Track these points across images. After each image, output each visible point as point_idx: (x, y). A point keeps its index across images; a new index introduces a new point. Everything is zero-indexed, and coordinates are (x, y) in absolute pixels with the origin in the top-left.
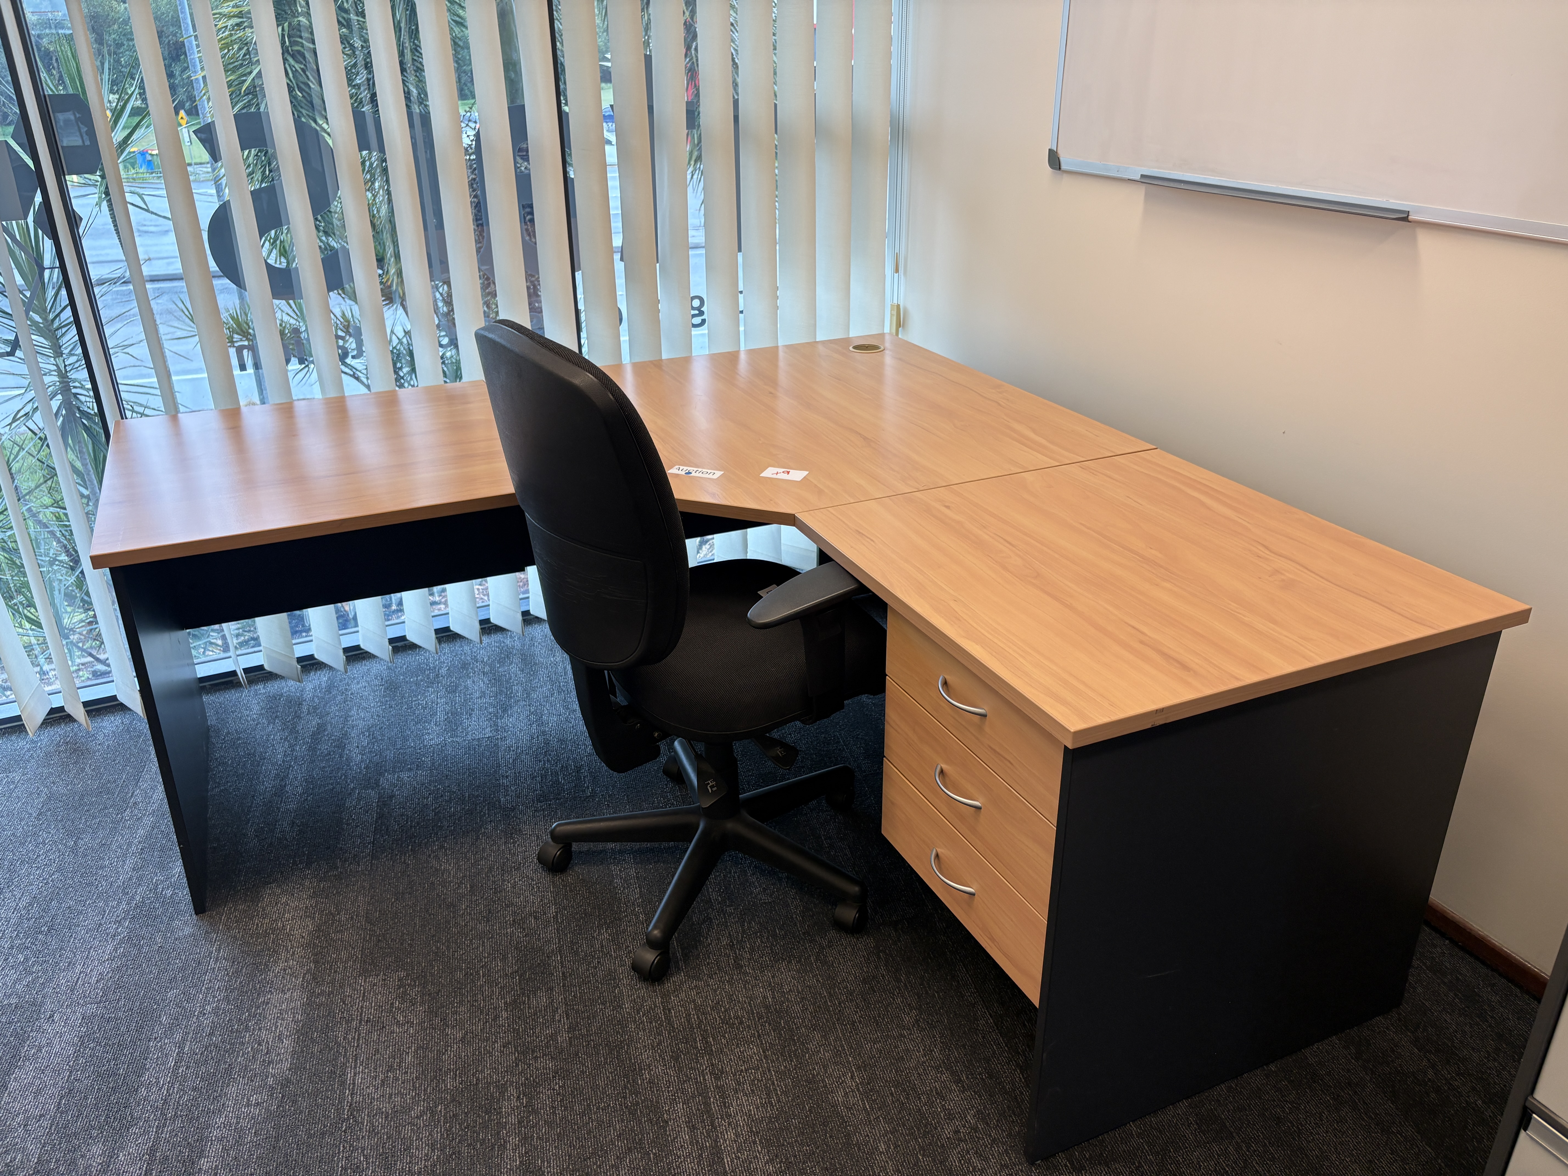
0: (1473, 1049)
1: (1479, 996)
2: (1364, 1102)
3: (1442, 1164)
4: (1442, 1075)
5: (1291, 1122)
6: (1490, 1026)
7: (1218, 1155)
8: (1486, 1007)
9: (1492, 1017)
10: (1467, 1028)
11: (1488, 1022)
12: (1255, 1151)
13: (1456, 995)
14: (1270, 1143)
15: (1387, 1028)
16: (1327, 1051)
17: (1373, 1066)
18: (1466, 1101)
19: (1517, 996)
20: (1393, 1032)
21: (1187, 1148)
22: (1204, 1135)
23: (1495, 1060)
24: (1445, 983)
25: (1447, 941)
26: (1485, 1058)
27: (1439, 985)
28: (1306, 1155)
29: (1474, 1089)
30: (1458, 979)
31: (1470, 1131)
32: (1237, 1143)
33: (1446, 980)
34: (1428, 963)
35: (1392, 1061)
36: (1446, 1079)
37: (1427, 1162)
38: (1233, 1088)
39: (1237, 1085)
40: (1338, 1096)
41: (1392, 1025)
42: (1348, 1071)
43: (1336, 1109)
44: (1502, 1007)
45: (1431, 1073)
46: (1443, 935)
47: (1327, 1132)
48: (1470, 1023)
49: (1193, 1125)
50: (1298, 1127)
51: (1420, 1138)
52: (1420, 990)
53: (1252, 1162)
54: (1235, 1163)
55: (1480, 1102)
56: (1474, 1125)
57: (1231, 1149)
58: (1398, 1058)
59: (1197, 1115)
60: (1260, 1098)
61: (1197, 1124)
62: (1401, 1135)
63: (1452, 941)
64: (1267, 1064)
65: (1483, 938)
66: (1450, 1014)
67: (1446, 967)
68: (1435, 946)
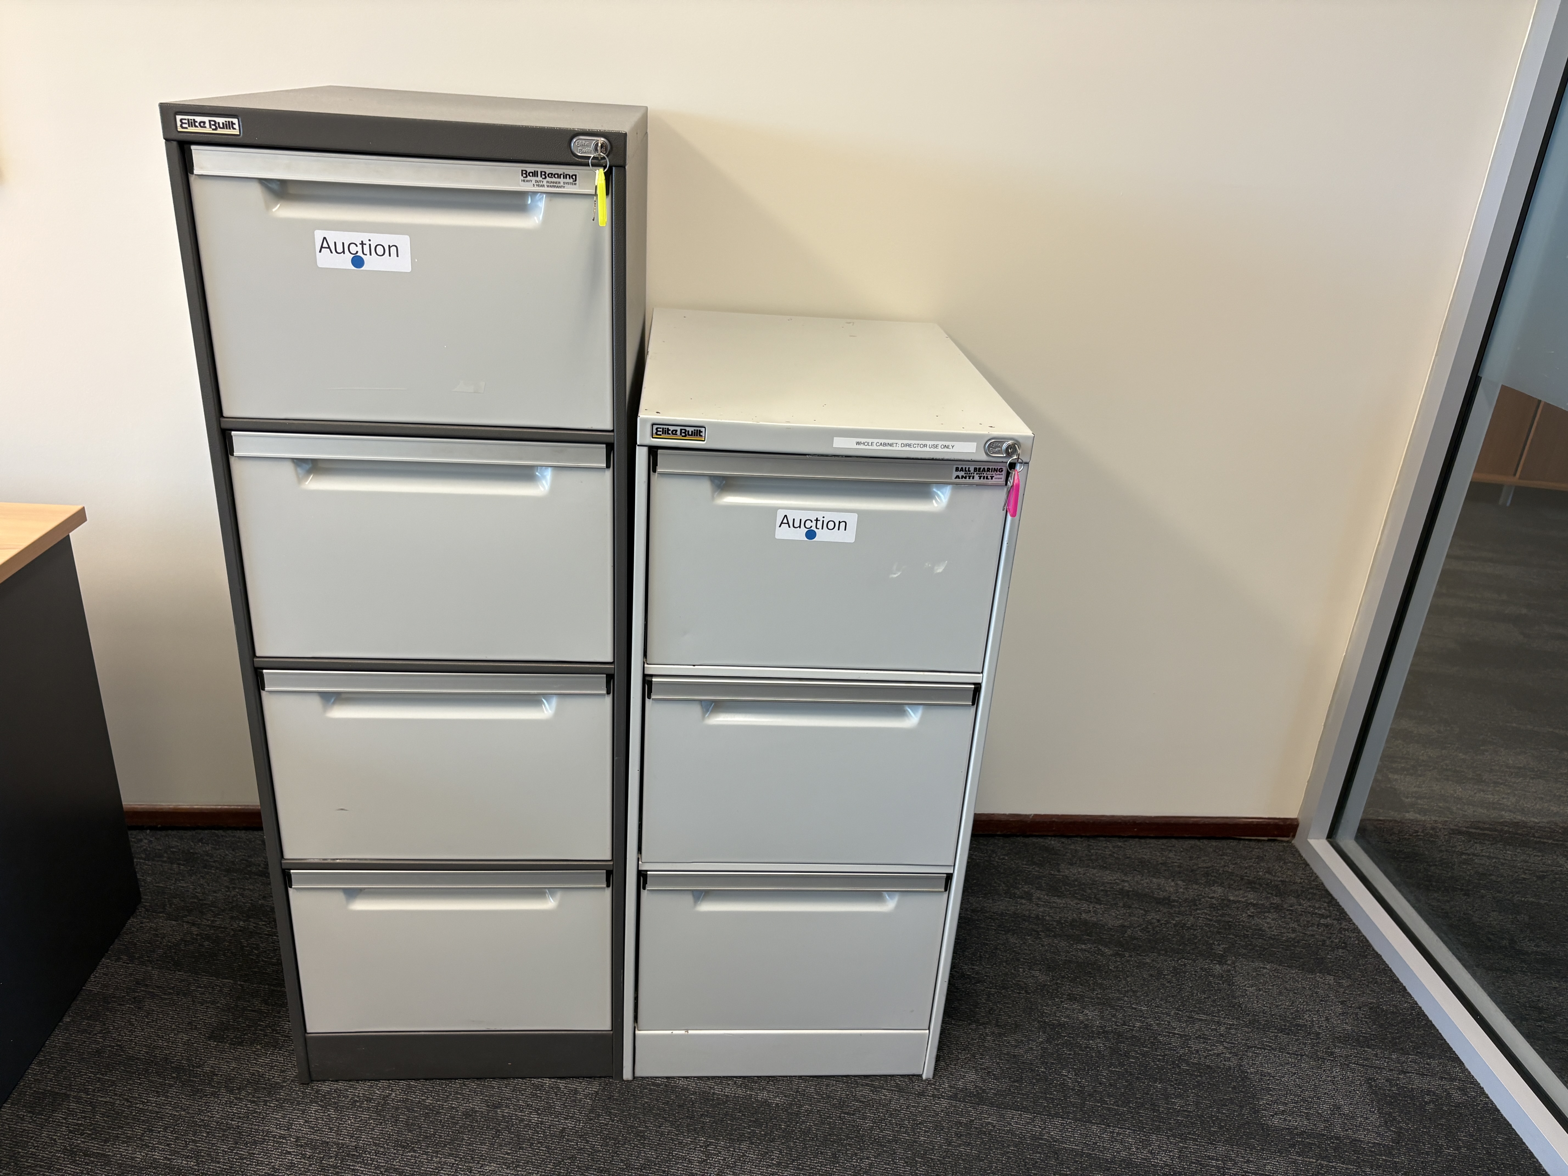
0: (215, 892)
1: (196, 853)
2: (158, 987)
3: (242, 983)
4: (204, 925)
5: (110, 1046)
6: (217, 868)
7: (65, 1119)
8: (206, 858)
9: (214, 862)
10: (202, 881)
11: (213, 867)
12: (94, 1090)
13: (179, 864)
14: (102, 1074)
15: (142, 923)
16: (104, 974)
17: (148, 957)
18: (232, 929)
19: (222, 836)
20: (148, 922)
21: (33, 1137)
22: (42, 1115)
23: (234, 888)
24: (165, 862)
25: (148, 831)
26: (227, 892)
27: (162, 866)
28: (137, 1059)
29: (232, 918)
30: (173, 852)
31: (246, 947)
32: (74, 1097)
33: (165, 859)
34: (143, 856)
35: (161, 943)
36: (208, 926)
37: (231, 990)
38: (42, 1060)
39: (44, 1056)
40: (134, 998)
41: (144, 918)
42: (131, 974)
43: (139, 1008)
44: (217, 850)
45: (194, 930)
46: (141, 828)
47: (143, 1030)
48: (201, 876)
49: (26, 1116)
50: (118, 1045)
51: (215, 978)
52: (149, 879)
53: (97, 1100)
54: (84, 1112)
55: (241, 923)
56: (247, 941)
57: (73, 1105)
58: (164, 938)
59: (24, 1106)
60: (72, 1049)
61: (30, 1112)
62: (201, 987)
63: (152, 828)
64: (61, 1020)
65: (174, 809)
66: (183, 880)
67: (159, 850)
68: (141, 840)
